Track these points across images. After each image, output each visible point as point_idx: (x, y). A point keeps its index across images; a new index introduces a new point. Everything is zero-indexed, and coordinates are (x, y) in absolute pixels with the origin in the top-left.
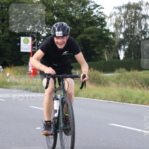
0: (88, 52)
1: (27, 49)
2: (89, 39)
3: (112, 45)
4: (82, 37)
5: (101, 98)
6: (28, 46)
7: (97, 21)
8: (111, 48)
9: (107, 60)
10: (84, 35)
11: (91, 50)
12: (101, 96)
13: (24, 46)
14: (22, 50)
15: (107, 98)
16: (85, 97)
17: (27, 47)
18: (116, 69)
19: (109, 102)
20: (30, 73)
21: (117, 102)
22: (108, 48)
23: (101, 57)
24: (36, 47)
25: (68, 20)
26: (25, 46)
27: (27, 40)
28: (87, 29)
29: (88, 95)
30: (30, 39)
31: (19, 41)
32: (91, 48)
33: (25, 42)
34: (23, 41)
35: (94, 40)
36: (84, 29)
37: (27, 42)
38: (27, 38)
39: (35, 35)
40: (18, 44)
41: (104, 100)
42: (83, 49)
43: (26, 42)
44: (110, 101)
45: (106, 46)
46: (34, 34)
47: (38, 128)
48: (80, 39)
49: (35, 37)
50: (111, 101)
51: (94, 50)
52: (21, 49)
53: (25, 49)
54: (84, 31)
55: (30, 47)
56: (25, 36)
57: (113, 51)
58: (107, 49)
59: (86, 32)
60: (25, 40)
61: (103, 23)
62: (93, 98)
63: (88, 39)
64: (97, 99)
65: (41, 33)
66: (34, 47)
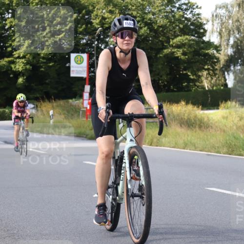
0: (178, 76)
1: (81, 72)
2: (178, 57)
3: (216, 65)
4: (168, 52)
5: (196, 149)
6: (82, 67)
7: (192, 27)
8: (214, 70)
9: (207, 89)
10: (171, 50)
11: (181, 72)
12: (196, 146)
13: (76, 67)
14: (72, 75)
15: (205, 148)
16: (170, 147)
17: (81, 69)
18: (222, 102)
19: (209, 155)
20: (85, 109)
21: (220, 153)
22: (208, 69)
23: (198, 84)
24: (96, 68)
25: (145, 27)
26: (78, 67)
27: (81, 58)
28: (175, 41)
29: (176, 143)
30: (85, 56)
31: (69, 60)
32: (181, 70)
33: (77, 61)
34: (75, 60)
35: (187, 57)
36: (171, 40)
38: (80, 56)
39: (94, 51)
40: (67, 65)
41: (201, 151)
42: (168, 72)
43: (79, 61)
44: (209, 153)
45: (206, 67)
46: (92, 49)
48: (164, 56)
49: (93, 54)
50: (211, 152)
51: (187, 74)
52: (71, 72)
53: (78, 72)
54: (171, 43)
55: (86, 69)
56: (78, 53)
57: (217, 74)
58: (207, 72)
59: (174, 45)
60: (78, 58)
61: (202, 31)
62: (184, 149)
63: (177, 55)
64: (190, 150)
65: (102, 47)
66: (92, 69)
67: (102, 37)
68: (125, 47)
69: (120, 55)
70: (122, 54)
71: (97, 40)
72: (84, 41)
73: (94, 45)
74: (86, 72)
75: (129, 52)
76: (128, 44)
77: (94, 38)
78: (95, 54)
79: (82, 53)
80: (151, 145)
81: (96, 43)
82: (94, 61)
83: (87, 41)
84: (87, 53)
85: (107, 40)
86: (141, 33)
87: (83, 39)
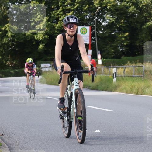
1: (85, 40)
4: (150, 25)
6: (86, 36)
17: (85, 38)
24: (96, 37)
25: (132, 6)
30: (88, 28)
33: (83, 32)
34: (81, 31)
37: (85, 32)
38: (85, 28)
39: (94, 24)
47: (97, 131)
48: (147, 27)
49: (94, 26)
55: (89, 38)
56: (84, 26)
60: (83, 30)
65: (101, 22)
66: (93, 38)
67: (100, 14)
68: (71, 34)
69: (68, 38)
70: (69, 37)
71: (97, 16)
72: (88, 17)
73: (94, 20)
74: (89, 40)
75: (73, 36)
76: (72, 32)
77: (95, 15)
78: (95, 27)
79: (86, 26)
80: (137, 94)
81: (96, 18)
82: (94, 32)
83: (90, 17)
84: (89, 26)
85: (105, 16)
86: (129, 11)
87: (87, 16)
